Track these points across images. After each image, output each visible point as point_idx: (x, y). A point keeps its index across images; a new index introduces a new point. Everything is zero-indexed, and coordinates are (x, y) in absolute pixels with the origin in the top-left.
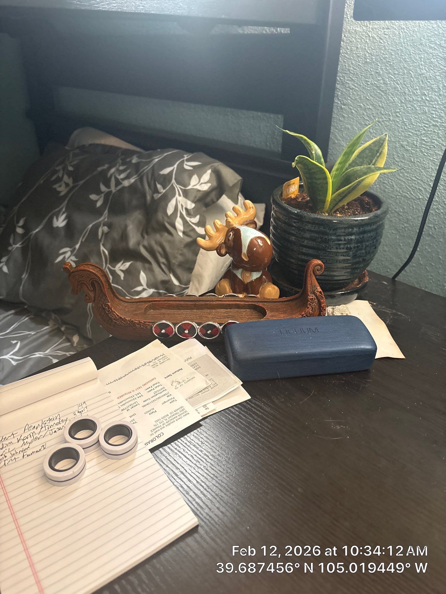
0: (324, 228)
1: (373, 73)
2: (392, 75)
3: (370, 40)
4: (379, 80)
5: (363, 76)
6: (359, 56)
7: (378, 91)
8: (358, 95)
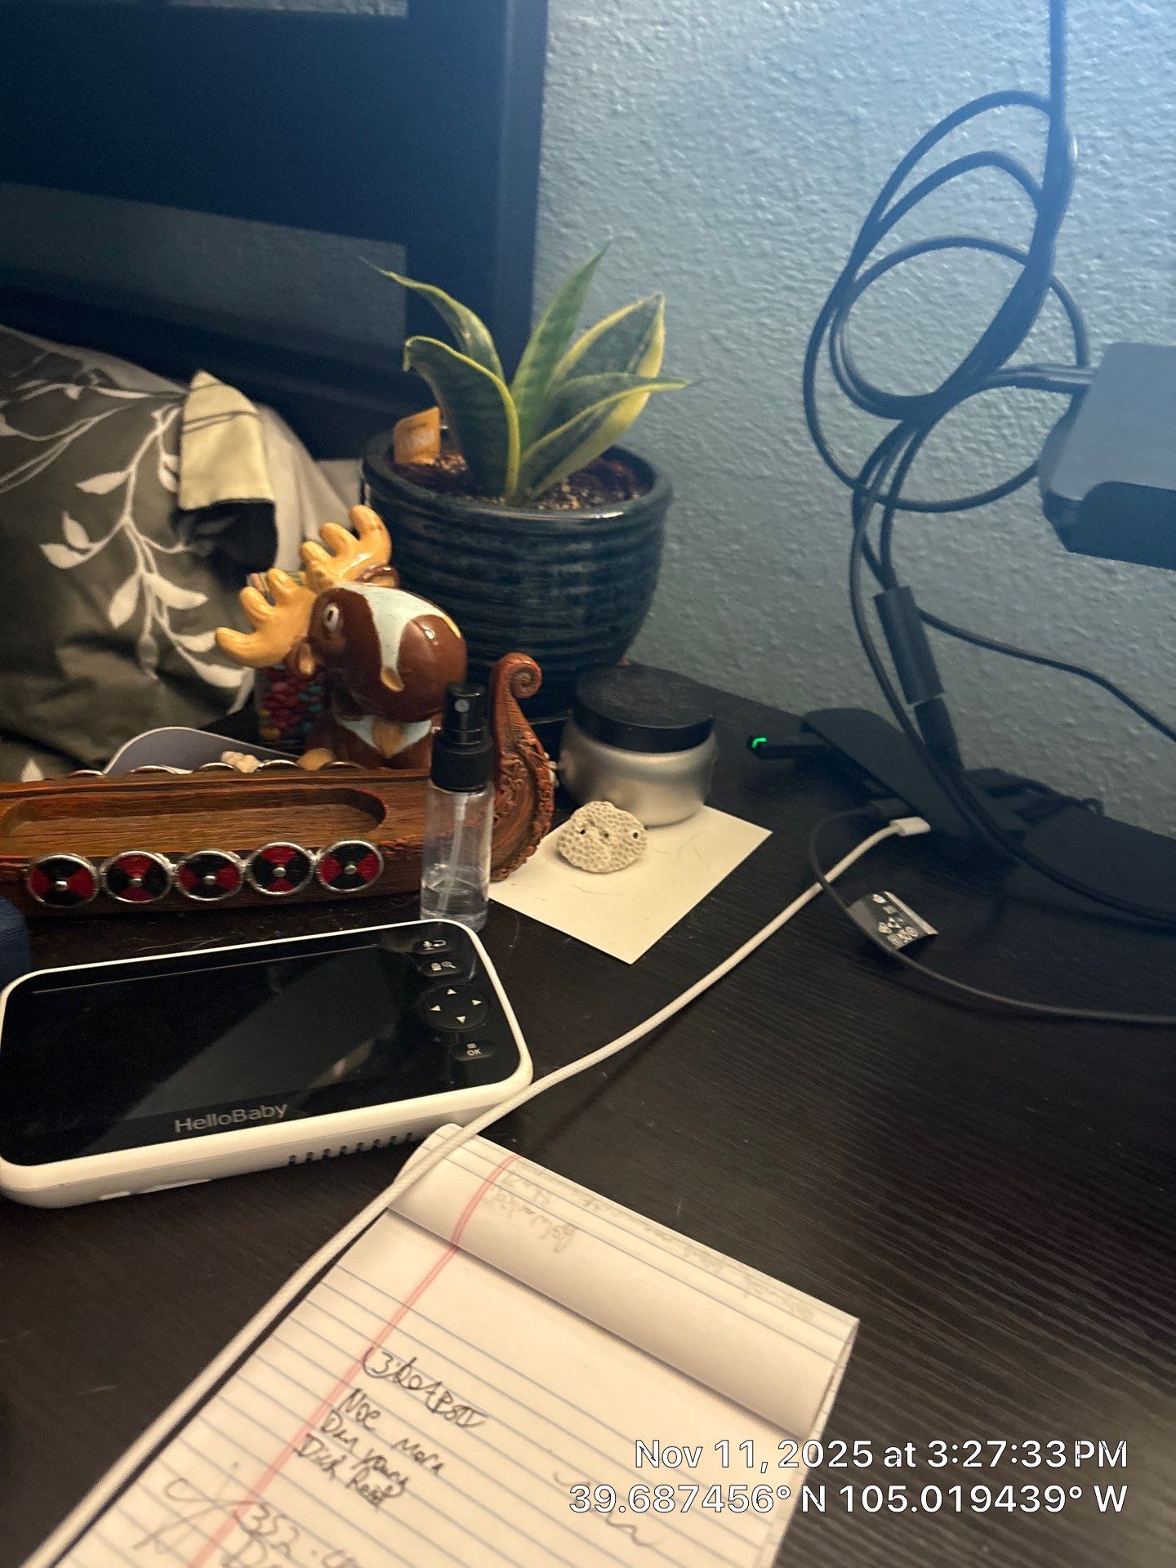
0: (504, 542)
1: (633, 143)
2: (679, 150)
3: (621, 52)
4: (649, 163)
5: (609, 150)
7: (650, 193)
8: (600, 201)
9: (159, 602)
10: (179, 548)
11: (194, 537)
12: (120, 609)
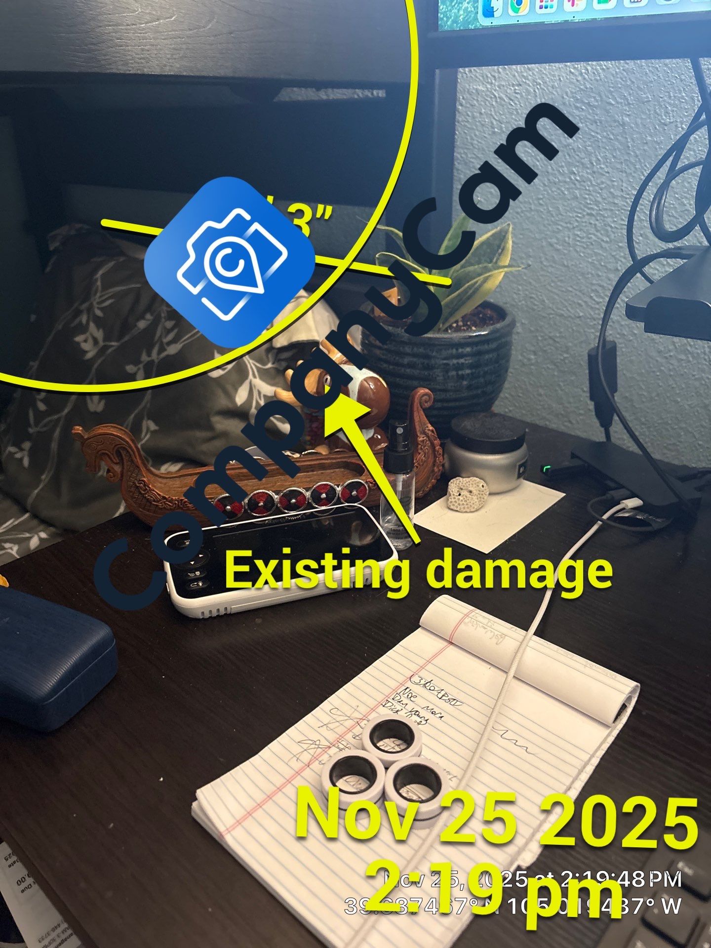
3: (496, 102)
6: (483, 125)
9: (259, 393)
10: (270, 365)
11: (277, 360)
12: (241, 397)
